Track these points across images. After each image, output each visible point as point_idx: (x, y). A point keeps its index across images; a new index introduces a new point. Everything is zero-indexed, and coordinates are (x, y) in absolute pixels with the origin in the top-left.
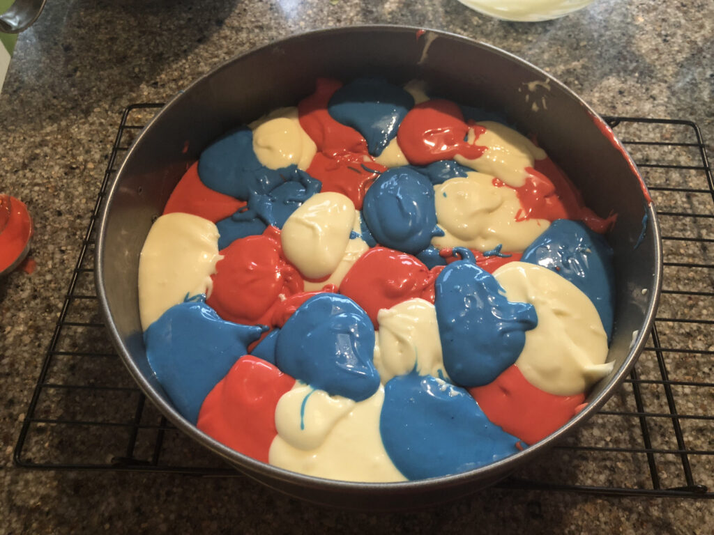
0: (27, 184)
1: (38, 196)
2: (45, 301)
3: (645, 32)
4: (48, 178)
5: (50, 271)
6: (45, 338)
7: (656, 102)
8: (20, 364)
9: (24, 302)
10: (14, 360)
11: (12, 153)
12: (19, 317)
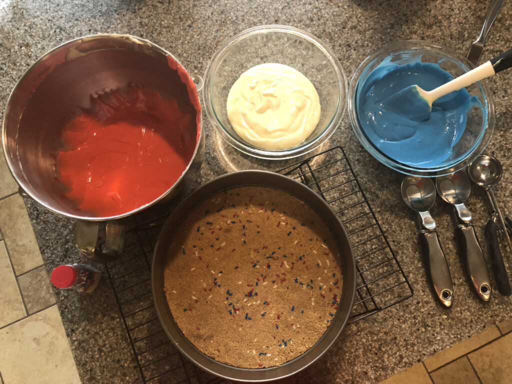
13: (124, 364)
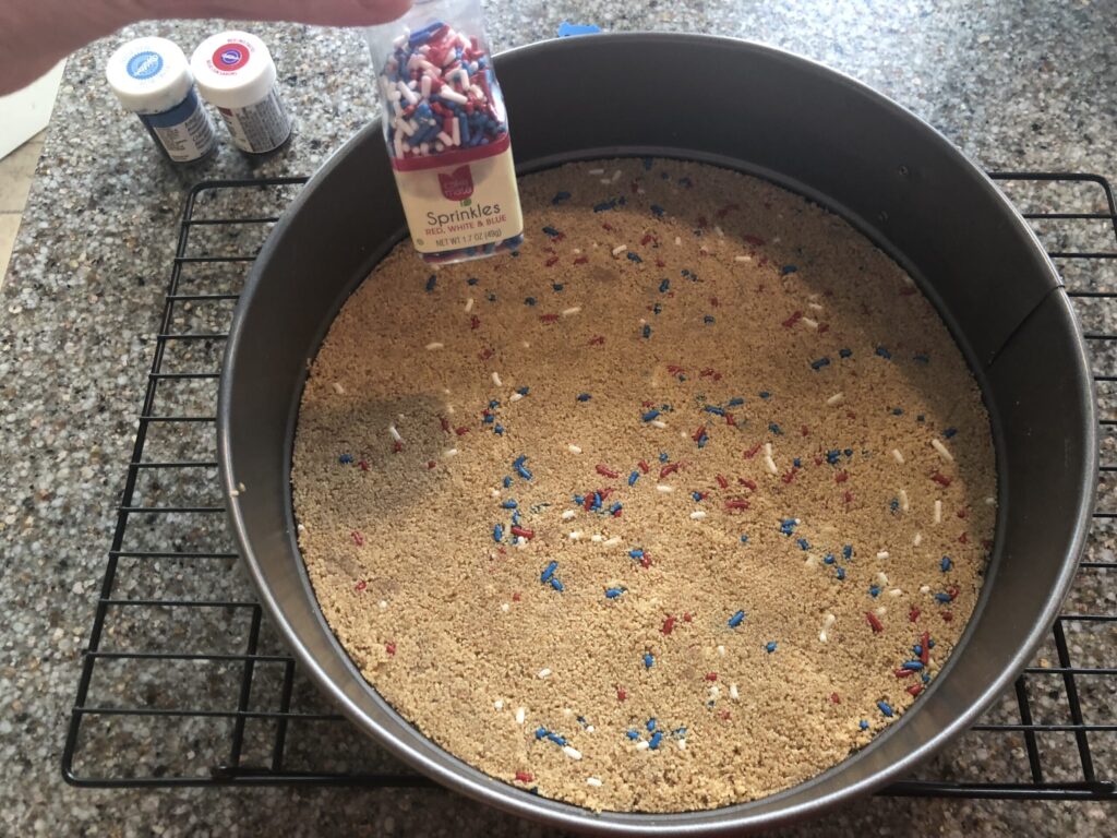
0: (95, 232)
1: (111, 252)
2: (115, 417)
3: (1089, 24)
4: (126, 225)
5: (124, 371)
6: (114, 472)
7: (1092, 147)
8: (78, 509)
9: (86, 415)
10: (69, 501)
11: (74, 182)
12: (79, 438)
13: (72, 584)
